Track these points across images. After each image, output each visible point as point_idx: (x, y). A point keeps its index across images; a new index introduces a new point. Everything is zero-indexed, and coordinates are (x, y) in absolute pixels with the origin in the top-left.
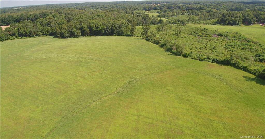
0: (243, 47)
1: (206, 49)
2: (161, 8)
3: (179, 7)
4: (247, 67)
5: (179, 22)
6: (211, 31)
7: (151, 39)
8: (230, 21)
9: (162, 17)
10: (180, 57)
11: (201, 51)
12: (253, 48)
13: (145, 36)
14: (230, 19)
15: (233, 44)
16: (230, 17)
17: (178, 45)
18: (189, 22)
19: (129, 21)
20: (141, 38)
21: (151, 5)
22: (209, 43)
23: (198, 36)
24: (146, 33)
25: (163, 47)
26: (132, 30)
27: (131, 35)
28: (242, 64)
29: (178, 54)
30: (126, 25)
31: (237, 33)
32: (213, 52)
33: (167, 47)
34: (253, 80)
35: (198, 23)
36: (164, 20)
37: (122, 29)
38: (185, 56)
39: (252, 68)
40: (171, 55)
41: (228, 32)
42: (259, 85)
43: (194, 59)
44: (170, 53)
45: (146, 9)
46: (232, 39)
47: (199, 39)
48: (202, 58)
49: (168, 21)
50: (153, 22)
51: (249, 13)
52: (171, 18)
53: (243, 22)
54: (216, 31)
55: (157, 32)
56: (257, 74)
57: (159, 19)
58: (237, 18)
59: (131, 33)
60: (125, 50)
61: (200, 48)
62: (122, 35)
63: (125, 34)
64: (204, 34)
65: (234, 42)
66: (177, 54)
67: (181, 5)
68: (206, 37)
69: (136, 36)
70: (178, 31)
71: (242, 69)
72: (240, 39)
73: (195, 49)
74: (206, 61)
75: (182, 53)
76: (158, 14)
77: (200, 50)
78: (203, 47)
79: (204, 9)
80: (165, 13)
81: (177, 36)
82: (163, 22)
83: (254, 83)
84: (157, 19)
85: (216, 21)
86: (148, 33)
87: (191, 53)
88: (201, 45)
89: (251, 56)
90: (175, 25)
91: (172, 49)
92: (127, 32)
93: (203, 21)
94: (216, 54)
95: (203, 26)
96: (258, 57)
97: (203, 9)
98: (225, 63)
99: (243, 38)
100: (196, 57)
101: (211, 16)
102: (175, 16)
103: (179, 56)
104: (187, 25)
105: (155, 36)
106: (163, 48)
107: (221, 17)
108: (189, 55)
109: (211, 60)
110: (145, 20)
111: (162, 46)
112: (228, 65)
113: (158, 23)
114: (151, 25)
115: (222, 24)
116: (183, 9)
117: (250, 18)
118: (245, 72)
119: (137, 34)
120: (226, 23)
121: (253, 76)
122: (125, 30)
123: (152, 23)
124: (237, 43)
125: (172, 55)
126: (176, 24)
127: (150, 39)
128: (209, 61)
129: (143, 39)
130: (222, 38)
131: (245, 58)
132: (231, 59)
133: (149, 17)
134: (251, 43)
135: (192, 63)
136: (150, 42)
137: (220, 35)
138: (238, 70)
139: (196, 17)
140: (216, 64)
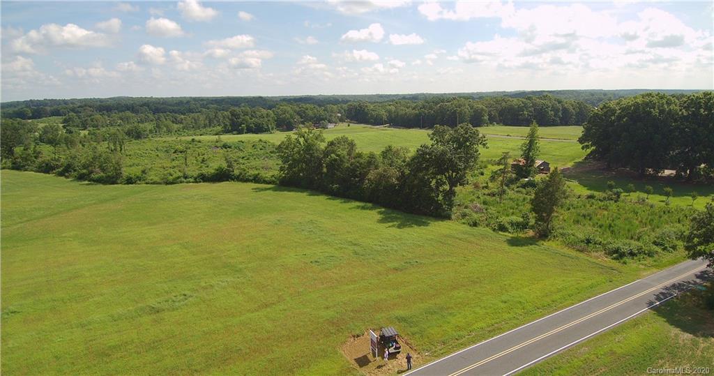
1: (188, 167)
4: (258, 175)
6: (208, 142)
8: (251, 125)
10: (117, 185)
14: (250, 121)
16: (248, 117)
18: (158, 133)
24: (10, 152)
25: (67, 174)
29: (111, 180)
31: (261, 141)
35: (180, 134)
38: (129, 181)
39: (268, 174)
40: (89, 185)
41: (244, 141)
44: (85, 182)
48: (172, 179)
53: (277, 125)
54: (219, 142)
56: (277, 182)
58: (263, 118)
61: (173, 168)
66: (106, 181)
70: (115, 143)
74: (181, 182)
75: (118, 175)
78: (180, 164)
86: (15, 149)
87: (143, 172)
91: (90, 173)
93: (193, 130)
99: (270, 146)
100: (157, 180)
103: (112, 185)
106: (66, 177)
107: (228, 118)
108: (138, 177)
109: (191, 180)
111: (63, 173)
115: (234, 132)
120: (243, 129)
121: (270, 186)
125: (92, 185)
128: (188, 182)
132: (229, 167)
137: (225, 146)
140: (203, 183)
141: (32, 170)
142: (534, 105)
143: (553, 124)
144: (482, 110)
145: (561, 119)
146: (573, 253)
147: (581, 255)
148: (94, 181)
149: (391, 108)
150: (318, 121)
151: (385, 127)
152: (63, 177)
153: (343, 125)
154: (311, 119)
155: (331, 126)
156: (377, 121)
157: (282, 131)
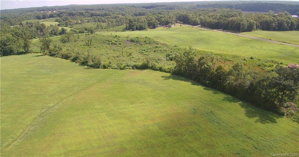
0: (155, 49)
1: (124, 57)
2: (59, 15)
3: (81, 14)
4: (162, 67)
5: (86, 30)
6: (123, 37)
7: (57, 54)
8: (138, 26)
9: (64, 26)
10: (100, 69)
11: (119, 60)
12: (163, 49)
13: (47, 51)
14: (137, 24)
15: (146, 48)
16: (136, 23)
17: (92, 56)
18: (98, 29)
19: (17, 34)
20: (42, 54)
21: (45, 13)
22: (124, 50)
23: (112, 44)
24: (48, 47)
25: (76, 61)
26: (26, 46)
27: (26, 53)
28: (158, 65)
29: (97, 66)
30: (14, 41)
31: (146, 37)
32: (131, 58)
33: (81, 60)
34: (169, 78)
35: (107, 30)
36: (68, 29)
37: (9, 46)
38: (105, 67)
39: (166, 67)
40: (88, 68)
41: (138, 37)
42: (175, 80)
43: (114, 69)
44: (86, 67)
45: (39, 18)
46: (144, 43)
47: (114, 47)
48: (122, 66)
49: (73, 30)
50: (53, 32)
51: (152, 17)
52: (75, 26)
53: (149, 26)
54: (127, 37)
55: (63, 44)
56: (171, 72)
57: (60, 28)
58: (143, 22)
59: (25, 50)
60: (22, 74)
61: (117, 57)
62: (11, 55)
63: (17, 52)
64: (117, 41)
65: (146, 46)
66: (95, 67)
67: (83, 11)
68: (120, 44)
69: (34, 53)
70: (88, 41)
71: (159, 70)
72: (150, 42)
73: (112, 58)
74: (127, 69)
75: (100, 64)
76: (57, 23)
77: (117, 59)
78: (120, 55)
79: (110, 15)
80: (67, 21)
81: (89, 47)
82: (67, 32)
83: (171, 80)
84: (58, 29)
85: (125, 27)
86: (50, 46)
87: (110, 63)
88: (118, 54)
89: (162, 56)
90: (82, 34)
91: (87, 62)
92: (18, 49)
93: (112, 28)
94: (134, 61)
95: (114, 34)
96: (168, 57)
97: (108, 16)
98: (144, 67)
99: (153, 42)
100: (116, 67)
101: (118, 22)
102: (80, 24)
103: (98, 69)
104: (96, 33)
105: (61, 49)
106: (76, 63)
107: (128, 23)
108: (108, 65)
109: (131, 67)
110: (41, 31)
111: (74, 60)
112: (147, 69)
113: (61, 34)
114: (51, 36)
115: (131, 30)
116: (87, 16)
117: (154, 21)
118: (162, 73)
119: (34, 50)
120: (134, 28)
121: (168, 75)
122: (14, 47)
123: (52, 34)
124: (149, 47)
125: (90, 68)
126: (83, 32)
127: (55, 54)
128: (130, 69)
129: (45, 55)
130: (135, 43)
131: (158, 60)
132: (148, 62)
133: (47, 27)
134: (160, 45)
135: (114, 74)
136: (56, 57)
137: (132, 41)
138: (156, 71)
139: (104, 25)
140: (136, 70)
141: (59, 57)
142: (278, 20)
143: (286, 30)
144: (253, 23)
145: (290, 27)
148: (90, 66)
149: (202, 17)
150: (166, 24)
151: (199, 27)
152: (75, 63)
153: (178, 25)
154: (164, 22)
155: (173, 26)
156: (194, 24)
157: (151, 28)
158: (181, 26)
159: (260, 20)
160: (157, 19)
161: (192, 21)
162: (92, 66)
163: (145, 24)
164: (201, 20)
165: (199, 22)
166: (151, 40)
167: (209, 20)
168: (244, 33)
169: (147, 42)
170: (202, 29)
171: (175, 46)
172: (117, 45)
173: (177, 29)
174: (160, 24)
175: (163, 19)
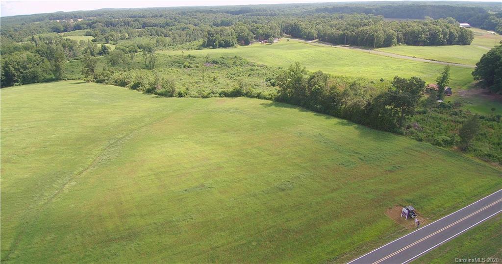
0: (249, 73)
1: (205, 83)
2: (91, 26)
3: (127, 24)
4: (260, 93)
6: (200, 58)
7: (108, 80)
8: (222, 42)
9: (102, 42)
10: (174, 98)
11: (199, 86)
12: (261, 72)
13: (91, 77)
14: (220, 38)
15: (236, 71)
16: (219, 36)
17: (163, 79)
18: (158, 47)
20: (83, 81)
23: (184, 67)
24: (92, 71)
27: (57, 80)
28: (255, 91)
29: (169, 94)
31: (236, 57)
32: (216, 84)
33: (145, 87)
34: (271, 105)
35: (173, 48)
37: (31, 70)
38: (180, 95)
39: (266, 93)
40: (157, 97)
41: (224, 57)
42: (278, 108)
43: (194, 97)
44: (154, 95)
45: (57, 30)
46: (233, 65)
47: (188, 71)
48: (205, 94)
50: (89, 52)
51: (243, 27)
52: (121, 43)
53: (238, 41)
54: (207, 57)
56: (273, 98)
58: (229, 36)
59: (55, 76)
61: (196, 83)
62: (34, 83)
63: (42, 78)
65: (236, 68)
66: (166, 95)
67: (130, 19)
68: (196, 67)
69: (68, 79)
70: (150, 62)
71: (256, 97)
72: (242, 64)
73: (189, 84)
74: (212, 97)
75: (173, 91)
76: (91, 38)
77: (196, 85)
78: (199, 80)
79: (174, 25)
80: (106, 35)
82: (109, 51)
83: (273, 107)
84: (95, 46)
85: (201, 43)
86: (96, 69)
87: (187, 90)
88: (196, 79)
89: (261, 81)
90: (136, 54)
91: (155, 88)
93: (180, 44)
95: (187, 53)
96: (269, 82)
97: (172, 26)
98: (236, 94)
99: (246, 63)
100: (197, 94)
101: (190, 36)
102: (127, 39)
104: (156, 52)
107: (206, 37)
108: (185, 93)
109: (218, 95)
110: (71, 49)
111: (135, 87)
112: (240, 96)
113: (100, 53)
115: (211, 47)
116: (137, 27)
117: (246, 34)
118: (260, 100)
120: (216, 45)
121: (270, 102)
122: (39, 72)
124: (241, 70)
125: (159, 97)
126: (136, 52)
127: (104, 81)
128: (216, 97)
130: (220, 66)
131: (255, 86)
132: (241, 87)
134: (257, 68)
135: (195, 103)
137: (214, 62)
138: (252, 99)
139: (167, 40)
140: (226, 98)
141: (111, 84)
142: (430, 30)
143: (442, 44)
144: (393, 34)
145: (448, 40)
146: (483, 163)
147: (487, 164)
148: (159, 94)
149: (320, 27)
150: (266, 38)
151: (316, 42)
152: (136, 90)
153: (284, 40)
154: (261, 35)
155: (276, 41)
156: (309, 37)
157: (242, 45)
158: (288, 40)
159: (403, 30)
160: (251, 31)
161: (305, 33)
162: (161, 95)
163: (233, 38)
164: (319, 31)
165: (315, 35)
166: (243, 60)
167: (330, 31)
168: (379, 49)
169: (238, 63)
170: (321, 44)
171: (279, 68)
172: (193, 69)
173: (283, 45)
174: (256, 38)
175: (260, 31)
